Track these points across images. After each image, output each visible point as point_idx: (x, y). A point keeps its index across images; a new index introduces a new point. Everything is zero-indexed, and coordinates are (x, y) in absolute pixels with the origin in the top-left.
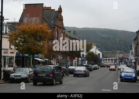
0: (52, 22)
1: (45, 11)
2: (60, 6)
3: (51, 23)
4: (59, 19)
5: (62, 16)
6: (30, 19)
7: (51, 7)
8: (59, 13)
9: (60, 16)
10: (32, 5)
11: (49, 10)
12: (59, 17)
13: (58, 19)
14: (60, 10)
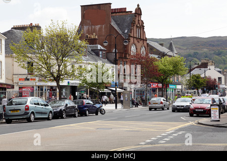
0: (126, 31)
1: (117, 14)
2: (138, 5)
3: (123, 32)
4: (137, 26)
5: (142, 21)
6: (92, 28)
7: (126, 8)
8: (136, 16)
9: (139, 21)
10: (94, 6)
11: (124, 13)
12: (137, 23)
13: (135, 27)
14: (138, 12)
